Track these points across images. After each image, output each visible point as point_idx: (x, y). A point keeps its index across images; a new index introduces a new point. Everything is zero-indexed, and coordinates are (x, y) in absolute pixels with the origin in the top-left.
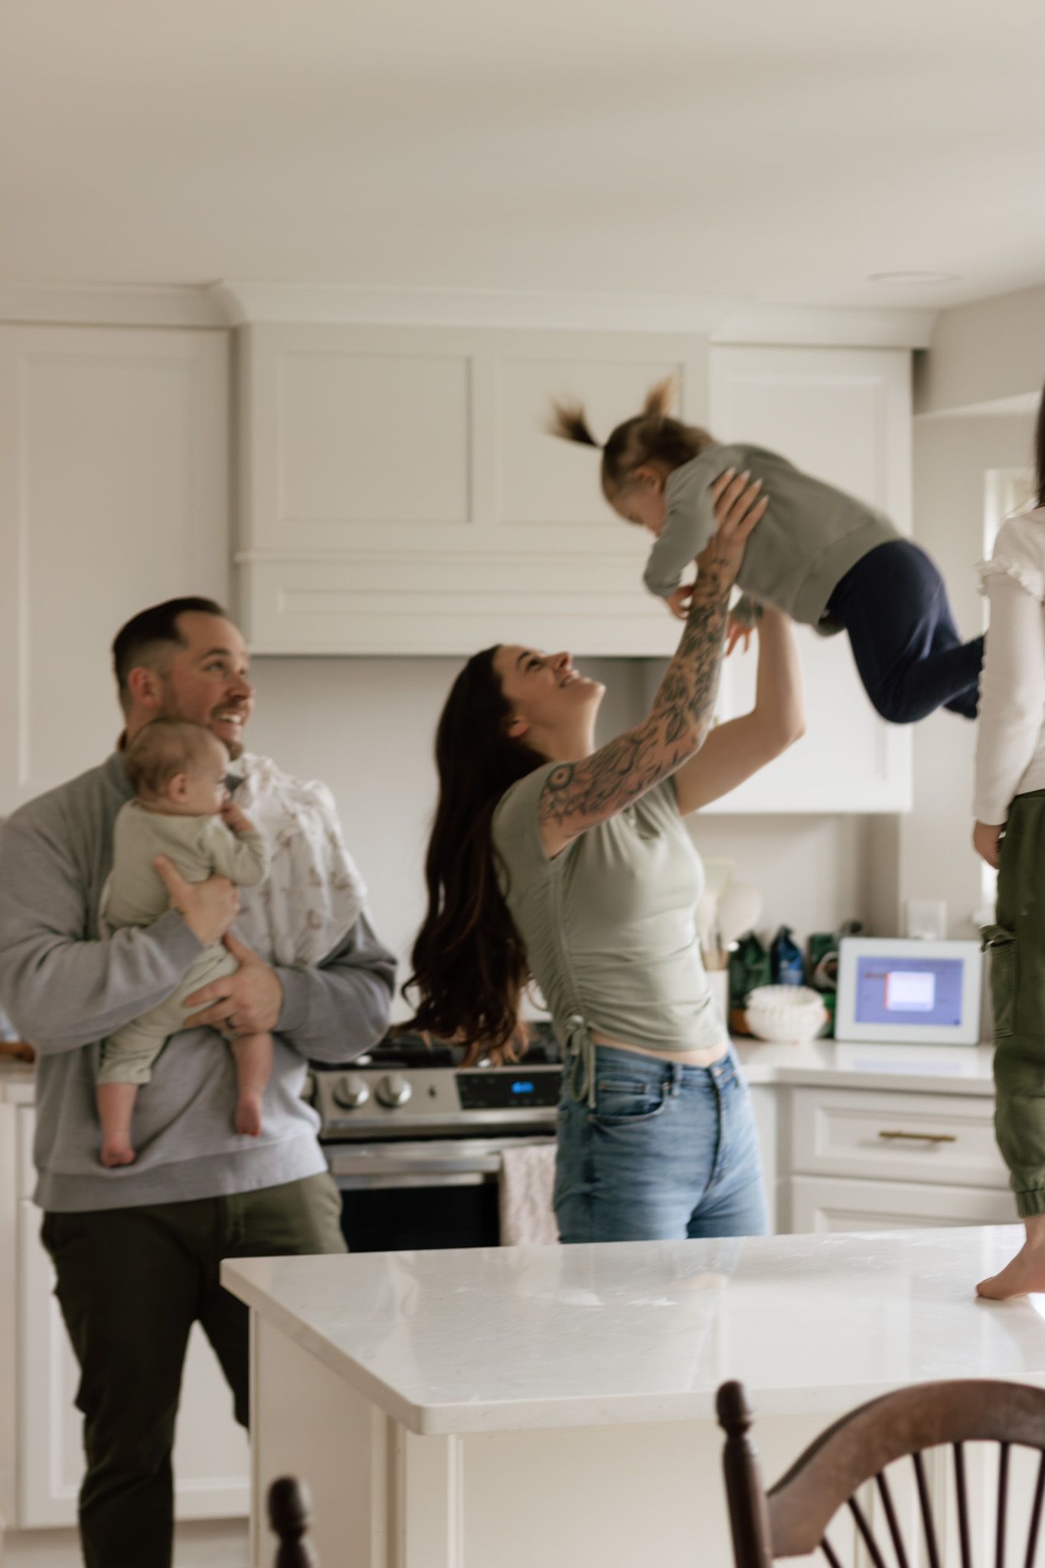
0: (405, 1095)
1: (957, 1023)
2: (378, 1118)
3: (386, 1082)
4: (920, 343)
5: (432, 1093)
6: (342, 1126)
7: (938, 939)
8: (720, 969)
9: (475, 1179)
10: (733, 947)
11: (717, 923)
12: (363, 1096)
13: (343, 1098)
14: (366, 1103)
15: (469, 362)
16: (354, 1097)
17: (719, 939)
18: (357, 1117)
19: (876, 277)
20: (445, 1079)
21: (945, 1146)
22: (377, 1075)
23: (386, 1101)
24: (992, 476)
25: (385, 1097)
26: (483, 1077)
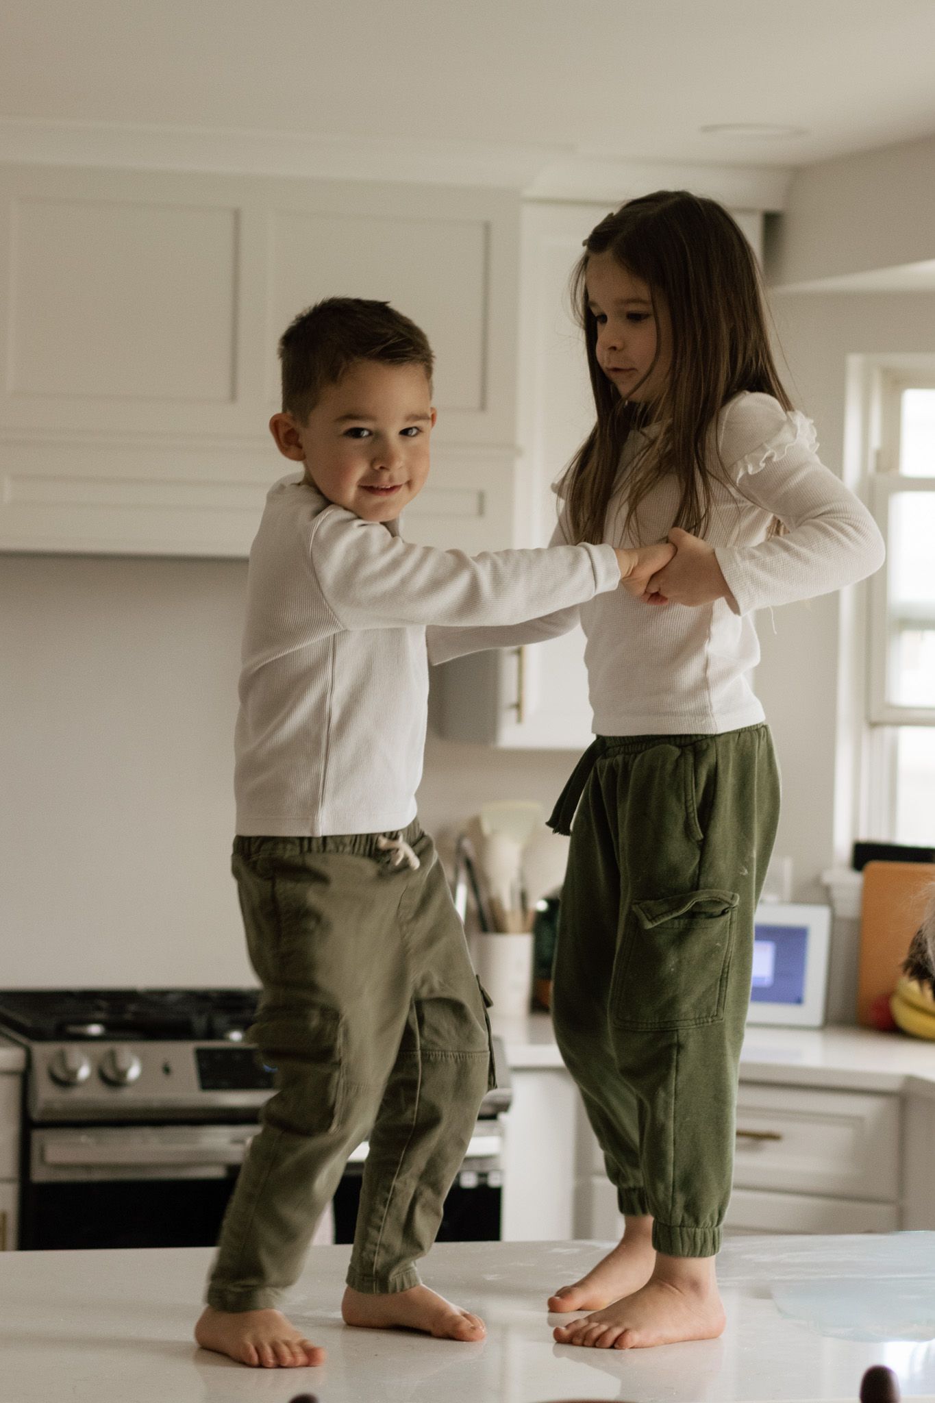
0: (134, 1072)
1: (799, 1001)
2: (101, 1096)
3: (112, 1056)
4: (773, 205)
5: (167, 1070)
6: (57, 1106)
7: (782, 902)
8: (524, 931)
9: (217, 1172)
10: (542, 906)
11: (522, 877)
12: (84, 1072)
13: (60, 1074)
14: (89, 1079)
15: (237, 215)
16: (74, 1073)
17: (524, 897)
18: (77, 1094)
19: (706, 129)
20: (183, 1054)
21: (769, 1144)
22: (102, 1048)
23: (112, 1079)
24: (855, 362)
25: (110, 1073)
26: (230, 1053)
